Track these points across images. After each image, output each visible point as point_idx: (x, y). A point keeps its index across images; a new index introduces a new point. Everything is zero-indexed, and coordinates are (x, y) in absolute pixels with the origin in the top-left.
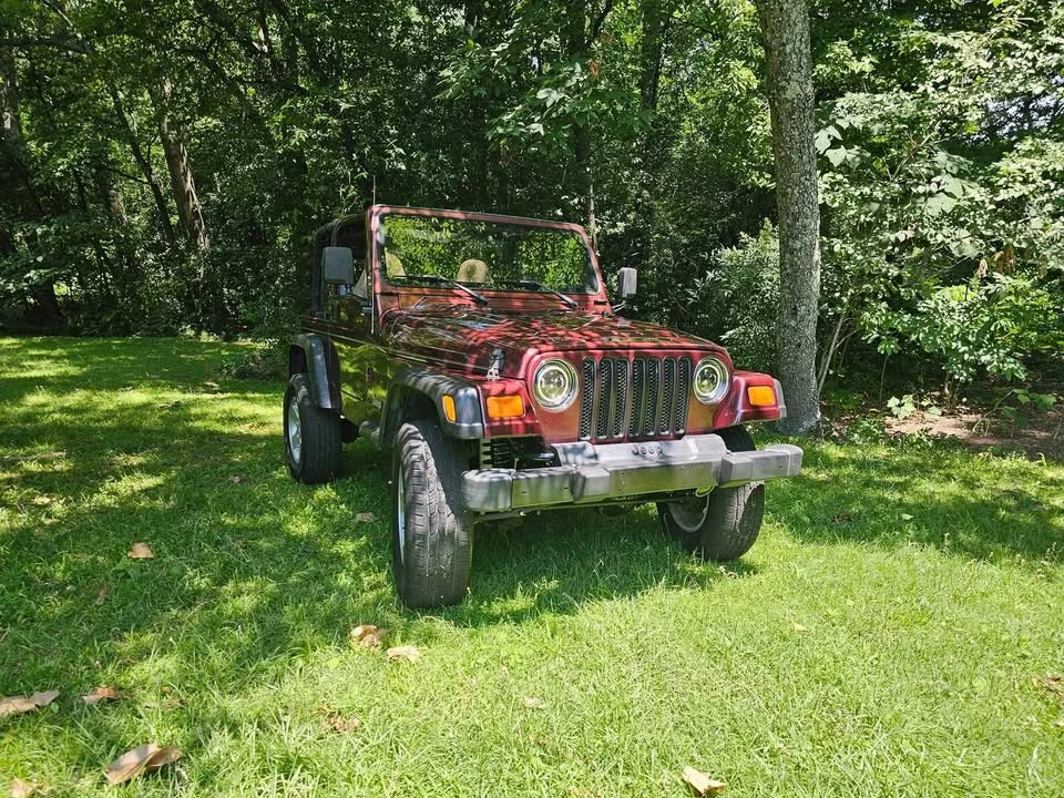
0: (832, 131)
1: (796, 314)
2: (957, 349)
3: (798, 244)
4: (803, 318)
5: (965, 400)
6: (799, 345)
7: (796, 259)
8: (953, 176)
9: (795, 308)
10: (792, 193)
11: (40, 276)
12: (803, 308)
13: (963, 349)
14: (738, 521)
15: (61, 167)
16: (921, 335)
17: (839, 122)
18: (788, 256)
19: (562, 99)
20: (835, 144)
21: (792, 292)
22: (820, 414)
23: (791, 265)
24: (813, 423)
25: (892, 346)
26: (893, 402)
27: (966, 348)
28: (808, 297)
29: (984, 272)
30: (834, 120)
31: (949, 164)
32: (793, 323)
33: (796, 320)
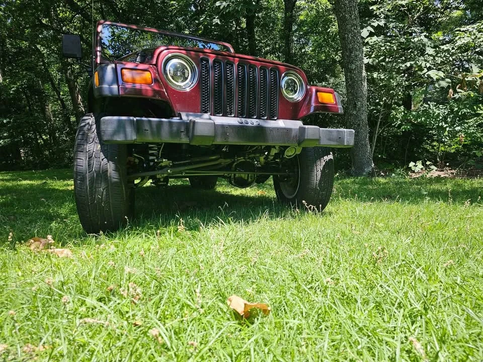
0: (369, 28)
1: (356, 107)
2: (442, 126)
3: (354, 66)
4: (359, 110)
5: (448, 164)
6: (359, 125)
7: (353, 75)
8: (431, 47)
9: (355, 104)
10: (348, 37)
11: (5, 142)
12: (359, 103)
13: (445, 126)
14: (318, 182)
15: (13, 89)
16: (423, 119)
17: (372, 24)
18: (349, 74)
19: (228, 5)
20: (371, 35)
21: (353, 95)
22: (373, 164)
23: (351, 79)
24: (370, 169)
25: (408, 127)
26: (412, 164)
27: (447, 125)
28: (361, 97)
29: (452, 95)
30: (370, 23)
31: (429, 42)
32: (355, 112)
33: (356, 110)
